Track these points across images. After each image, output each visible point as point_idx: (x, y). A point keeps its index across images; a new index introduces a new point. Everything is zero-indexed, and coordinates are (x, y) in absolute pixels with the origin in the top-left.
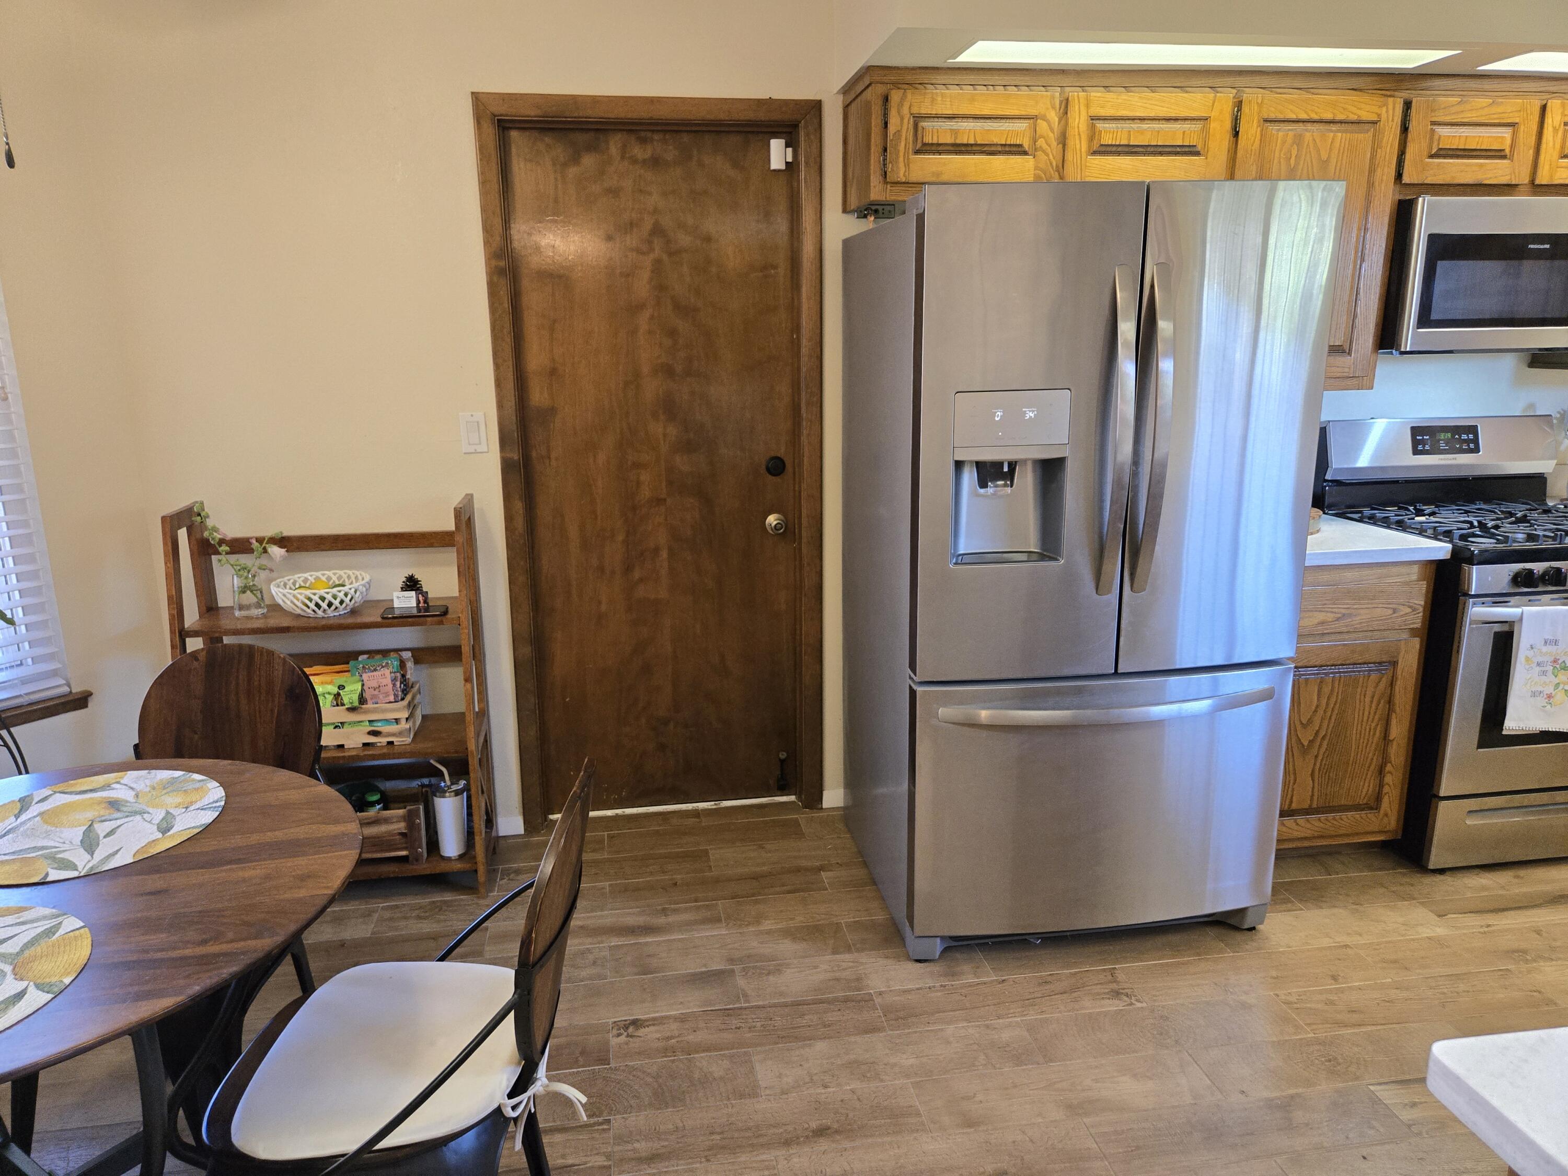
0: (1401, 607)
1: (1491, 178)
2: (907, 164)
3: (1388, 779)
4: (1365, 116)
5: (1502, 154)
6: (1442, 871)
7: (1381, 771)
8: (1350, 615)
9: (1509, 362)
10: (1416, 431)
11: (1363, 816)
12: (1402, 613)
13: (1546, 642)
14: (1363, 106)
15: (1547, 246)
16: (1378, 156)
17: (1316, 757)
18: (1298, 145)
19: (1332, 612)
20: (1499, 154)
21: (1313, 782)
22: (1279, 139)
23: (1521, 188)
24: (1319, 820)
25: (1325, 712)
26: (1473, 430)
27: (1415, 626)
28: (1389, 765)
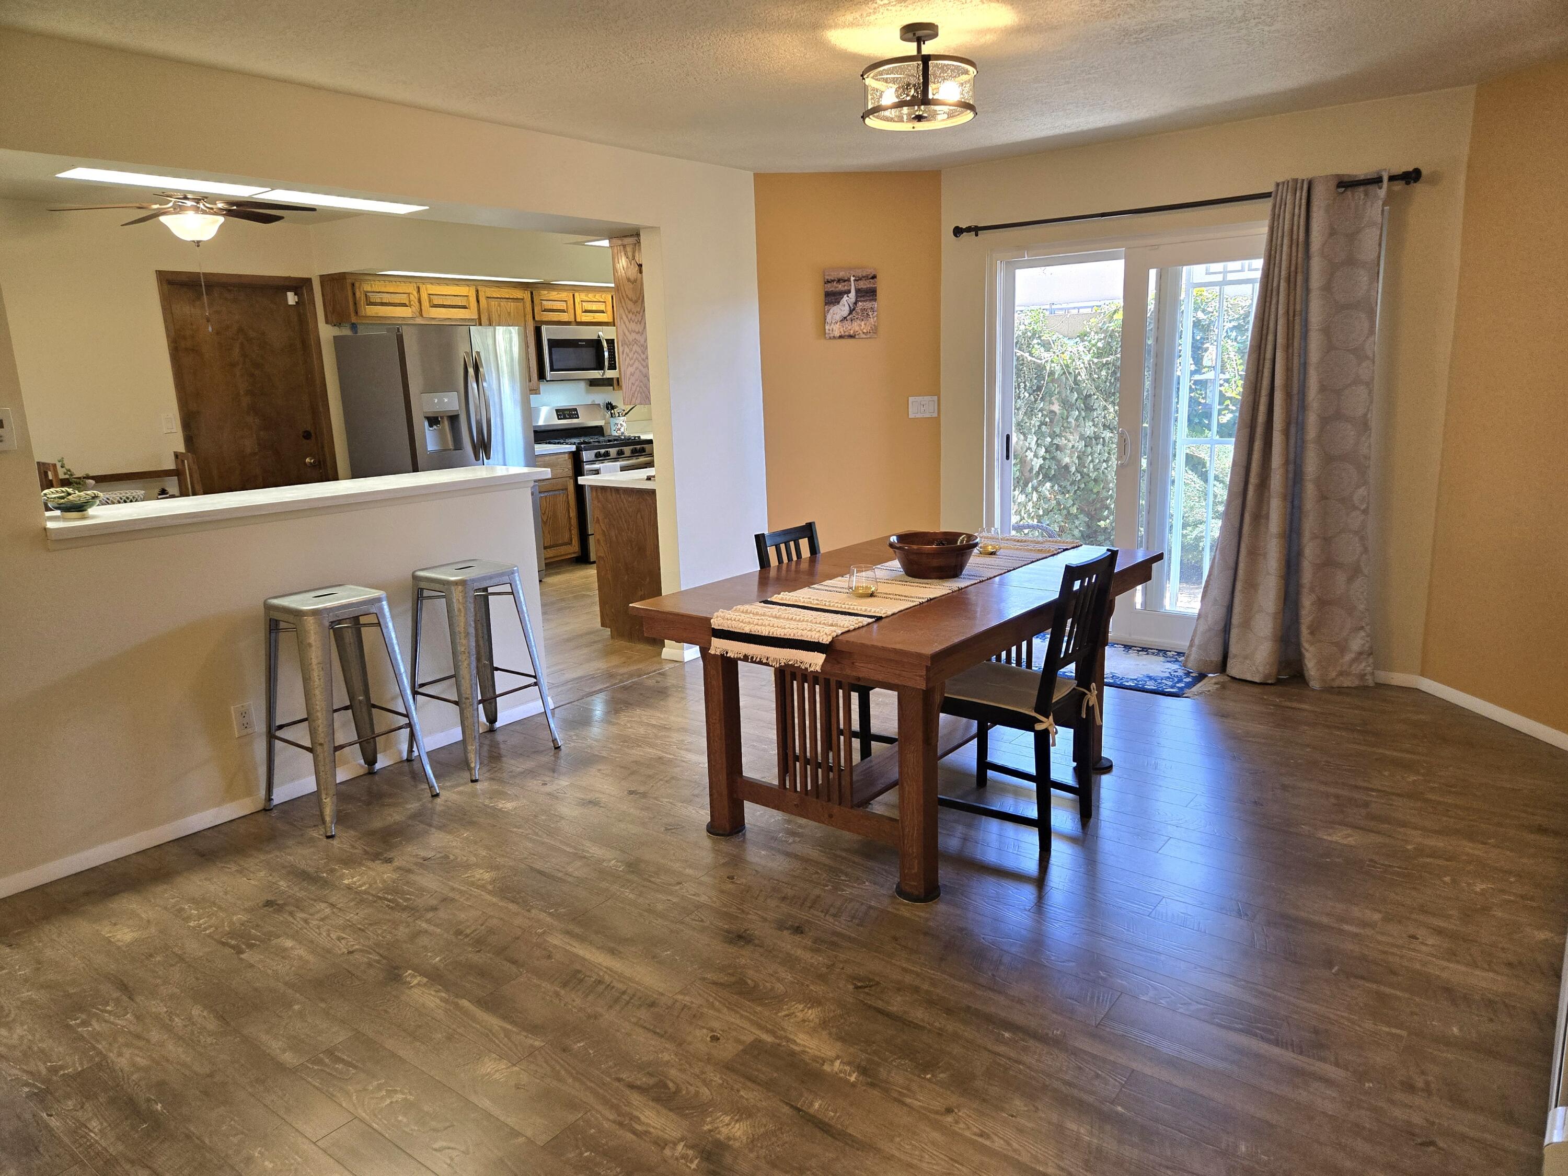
0: (564, 468)
1: (563, 320)
2: (365, 309)
3: (573, 532)
4: (519, 297)
5: (565, 311)
6: (594, 563)
7: (570, 531)
9: (582, 385)
10: (557, 411)
11: (568, 548)
12: (565, 470)
14: (518, 293)
15: (584, 343)
16: (526, 311)
17: (549, 526)
18: (499, 306)
20: (563, 311)
21: (550, 535)
22: (493, 304)
23: (573, 324)
24: (555, 550)
25: (549, 509)
26: (576, 410)
27: (570, 474)
28: (572, 527)
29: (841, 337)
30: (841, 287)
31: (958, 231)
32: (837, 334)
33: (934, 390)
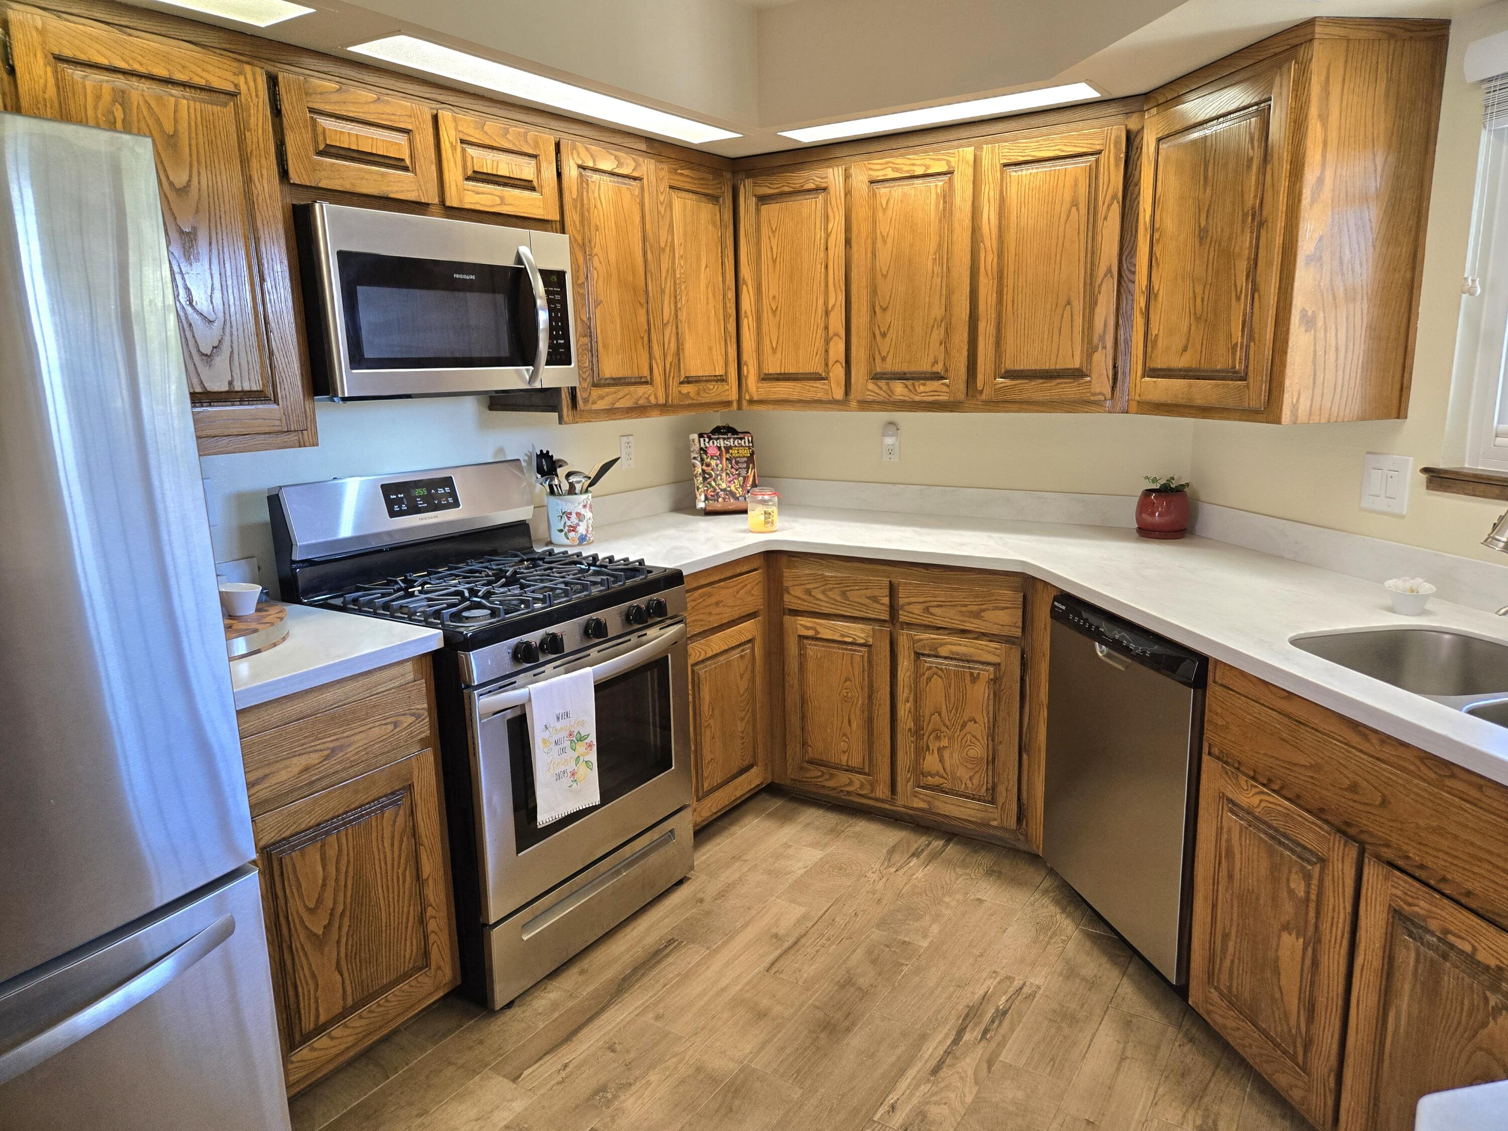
0: (401, 718)
1: (397, 192)
3: (432, 925)
4: (217, 83)
5: (402, 164)
6: (510, 1005)
7: (422, 920)
8: (341, 748)
10: (387, 489)
11: (414, 983)
12: (405, 725)
13: (558, 718)
14: (211, 68)
15: (473, 277)
16: (249, 141)
17: (338, 942)
18: (122, 105)
19: (316, 751)
20: (397, 164)
21: (342, 975)
22: (89, 91)
23: (433, 209)
24: (361, 1017)
25: (337, 880)
26: (448, 482)
27: (423, 735)
28: (430, 909)
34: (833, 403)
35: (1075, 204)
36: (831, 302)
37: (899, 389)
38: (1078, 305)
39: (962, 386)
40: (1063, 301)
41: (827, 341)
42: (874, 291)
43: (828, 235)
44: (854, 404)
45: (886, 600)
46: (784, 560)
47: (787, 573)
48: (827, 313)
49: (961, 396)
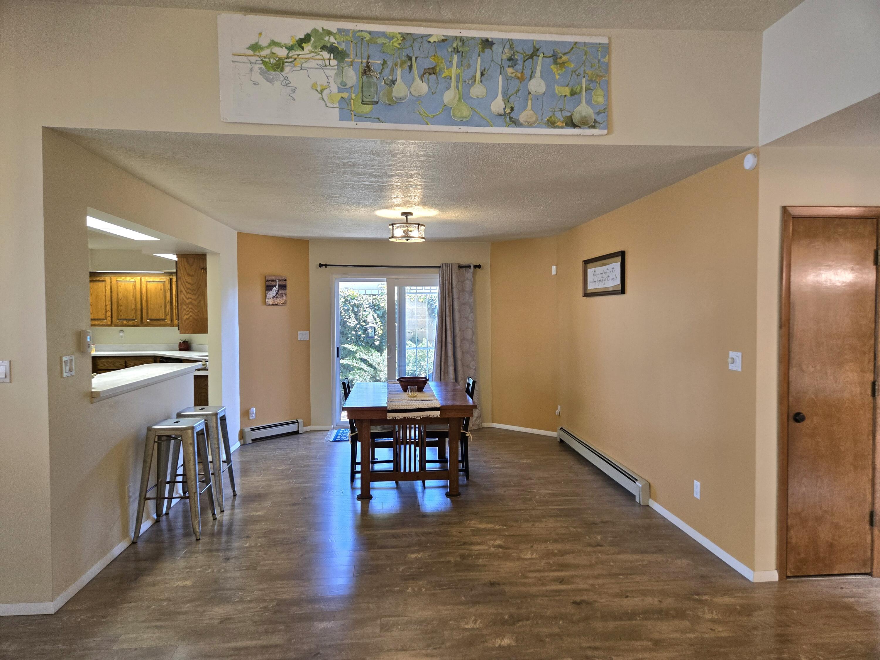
29: (273, 305)
30: (272, 283)
31: (321, 265)
32: (271, 303)
33: (308, 329)
34: (108, 325)
35: (161, 289)
36: (107, 304)
37: (125, 322)
38: (163, 307)
39: (140, 322)
40: (160, 306)
41: (106, 312)
42: (118, 302)
43: (106, 290)
44: (113, 325)
45: (124, 365)
46: (97, 358)
47: (98, 361)
48: (106, 306)
49: (140, 324)
